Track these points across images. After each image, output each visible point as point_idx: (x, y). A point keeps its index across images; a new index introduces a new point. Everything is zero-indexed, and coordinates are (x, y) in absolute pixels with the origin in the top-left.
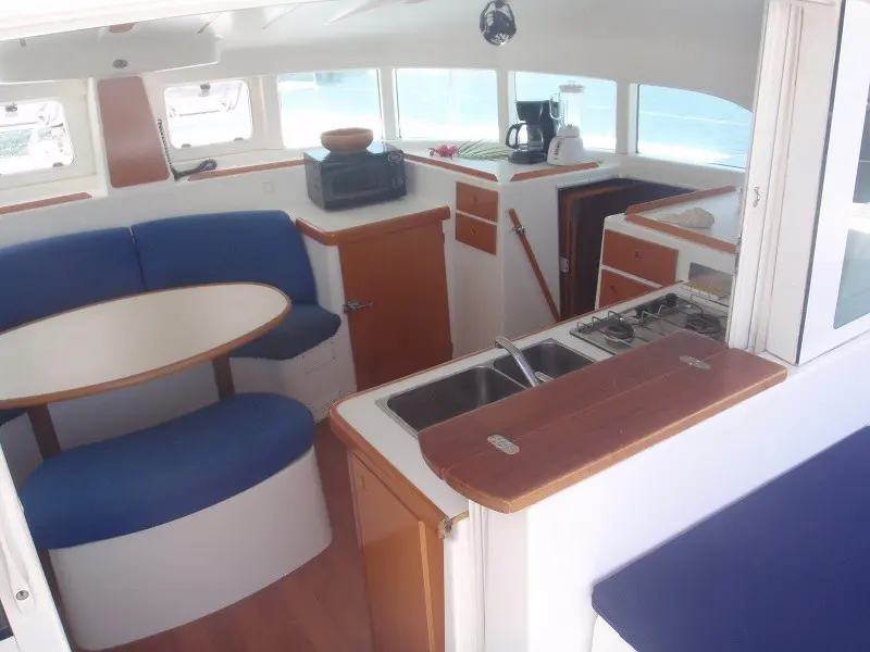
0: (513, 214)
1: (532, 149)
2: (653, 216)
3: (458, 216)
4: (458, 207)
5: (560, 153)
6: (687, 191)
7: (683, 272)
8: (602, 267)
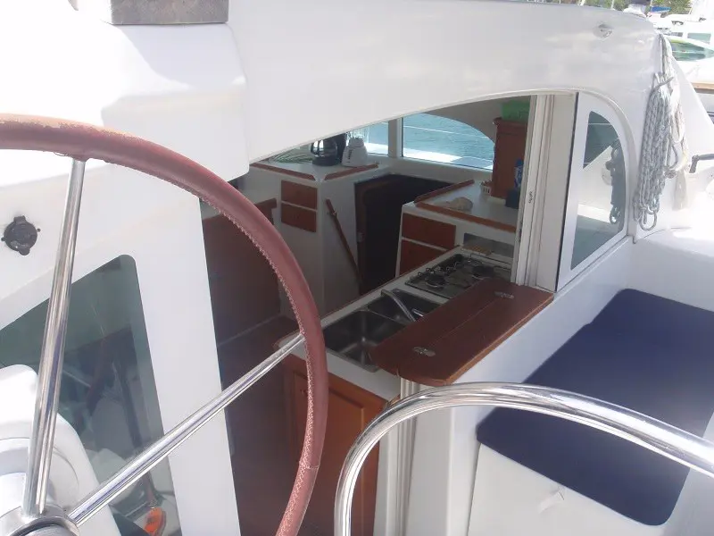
0: (328, 203)
1: (328, 155)
2: (432, 202)
3: (283, 205)
4: (283, 198)
5: (352, 158)
6: (449, 184)
7: (459, 240)
8: (401, 238)
